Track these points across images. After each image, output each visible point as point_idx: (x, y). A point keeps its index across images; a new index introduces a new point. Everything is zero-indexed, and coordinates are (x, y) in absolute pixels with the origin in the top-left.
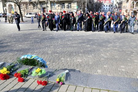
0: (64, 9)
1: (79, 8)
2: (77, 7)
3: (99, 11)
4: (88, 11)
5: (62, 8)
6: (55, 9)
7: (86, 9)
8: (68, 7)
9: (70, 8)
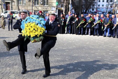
0: (37, 5)
1: (60, 5)
2: (57, 3)
3: (91, 9)
4: (73, 9)
5: (35, 4)
6: (24, 5)
7: (70, 6)
8: (44, 4)
9: (46, 5)
